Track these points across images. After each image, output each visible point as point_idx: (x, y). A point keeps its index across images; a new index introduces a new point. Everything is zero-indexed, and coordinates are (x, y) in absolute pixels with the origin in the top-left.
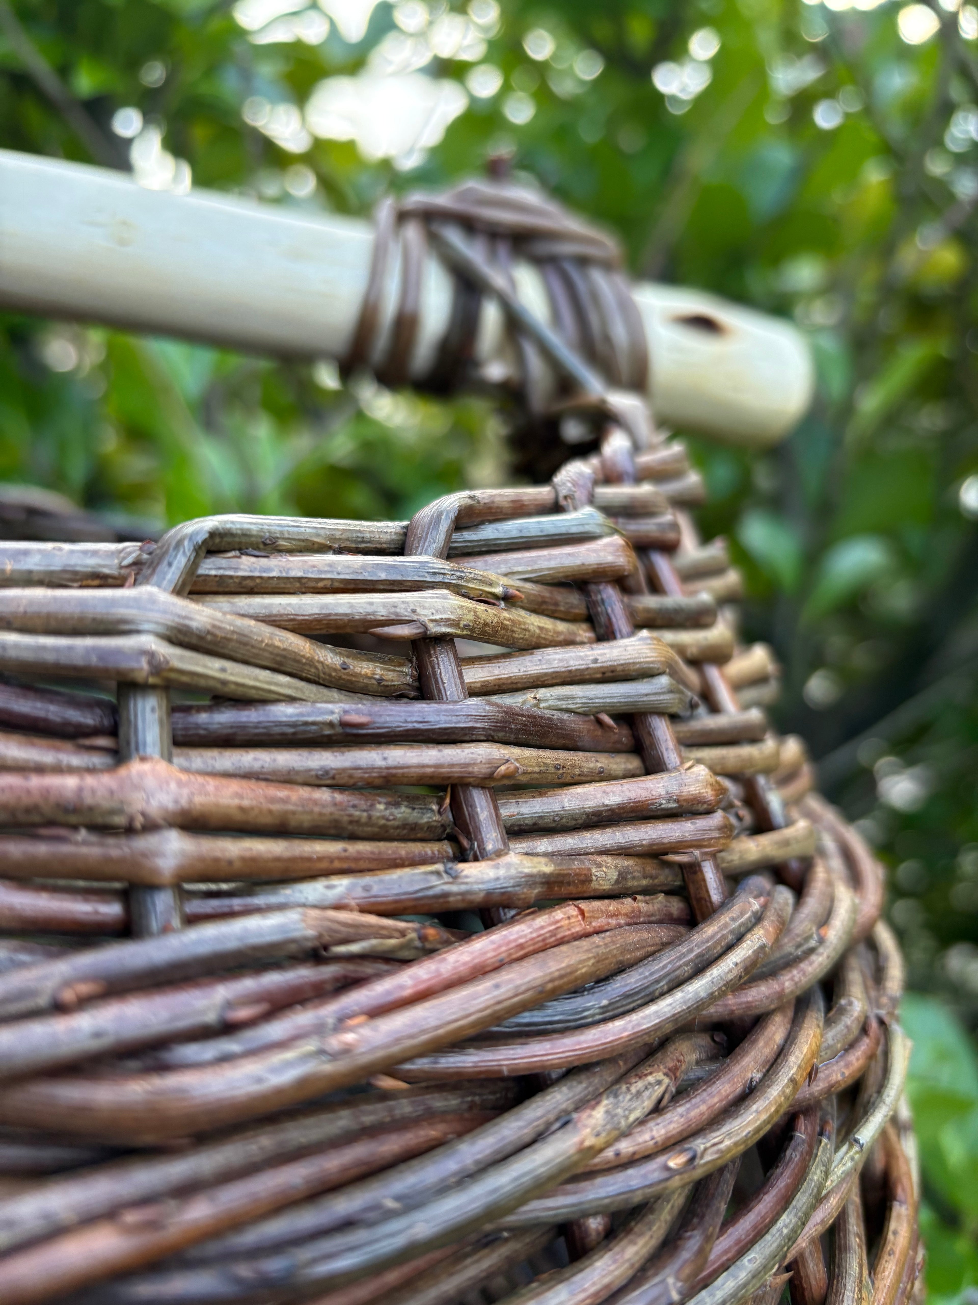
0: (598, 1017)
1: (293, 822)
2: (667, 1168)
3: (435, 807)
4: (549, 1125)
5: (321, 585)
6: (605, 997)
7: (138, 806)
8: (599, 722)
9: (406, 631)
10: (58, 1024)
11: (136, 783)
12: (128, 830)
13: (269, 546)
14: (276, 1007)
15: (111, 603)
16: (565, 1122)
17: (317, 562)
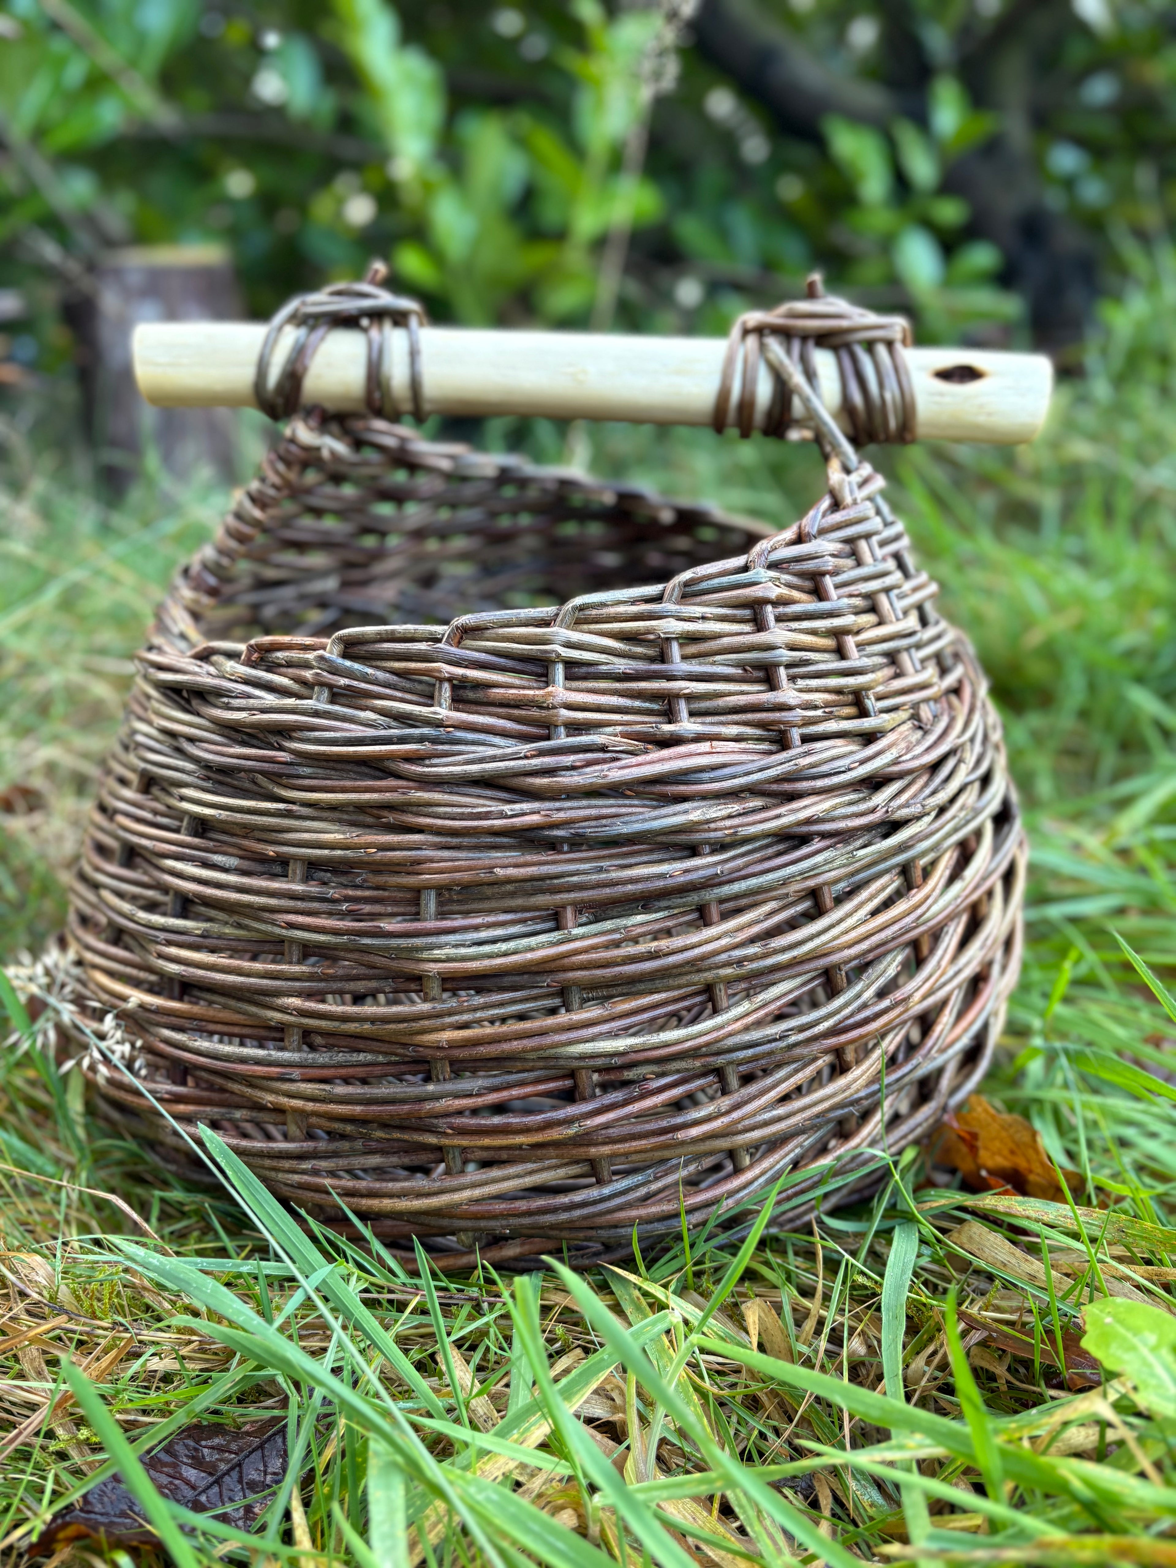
0: (708, 781)
1: (602, 708)
3: (660, 703)
5: (622, 619)
6: (712, 775)
7: (550, 700)
8: (745, 670)
9: (652, 637)
10: (525, 762)
11: (550, 694)
12: (548, 708)
13: (603, 605)
14: (589, 764)
15: (544, 634)
16: (686, 812)
17: (622, 609)
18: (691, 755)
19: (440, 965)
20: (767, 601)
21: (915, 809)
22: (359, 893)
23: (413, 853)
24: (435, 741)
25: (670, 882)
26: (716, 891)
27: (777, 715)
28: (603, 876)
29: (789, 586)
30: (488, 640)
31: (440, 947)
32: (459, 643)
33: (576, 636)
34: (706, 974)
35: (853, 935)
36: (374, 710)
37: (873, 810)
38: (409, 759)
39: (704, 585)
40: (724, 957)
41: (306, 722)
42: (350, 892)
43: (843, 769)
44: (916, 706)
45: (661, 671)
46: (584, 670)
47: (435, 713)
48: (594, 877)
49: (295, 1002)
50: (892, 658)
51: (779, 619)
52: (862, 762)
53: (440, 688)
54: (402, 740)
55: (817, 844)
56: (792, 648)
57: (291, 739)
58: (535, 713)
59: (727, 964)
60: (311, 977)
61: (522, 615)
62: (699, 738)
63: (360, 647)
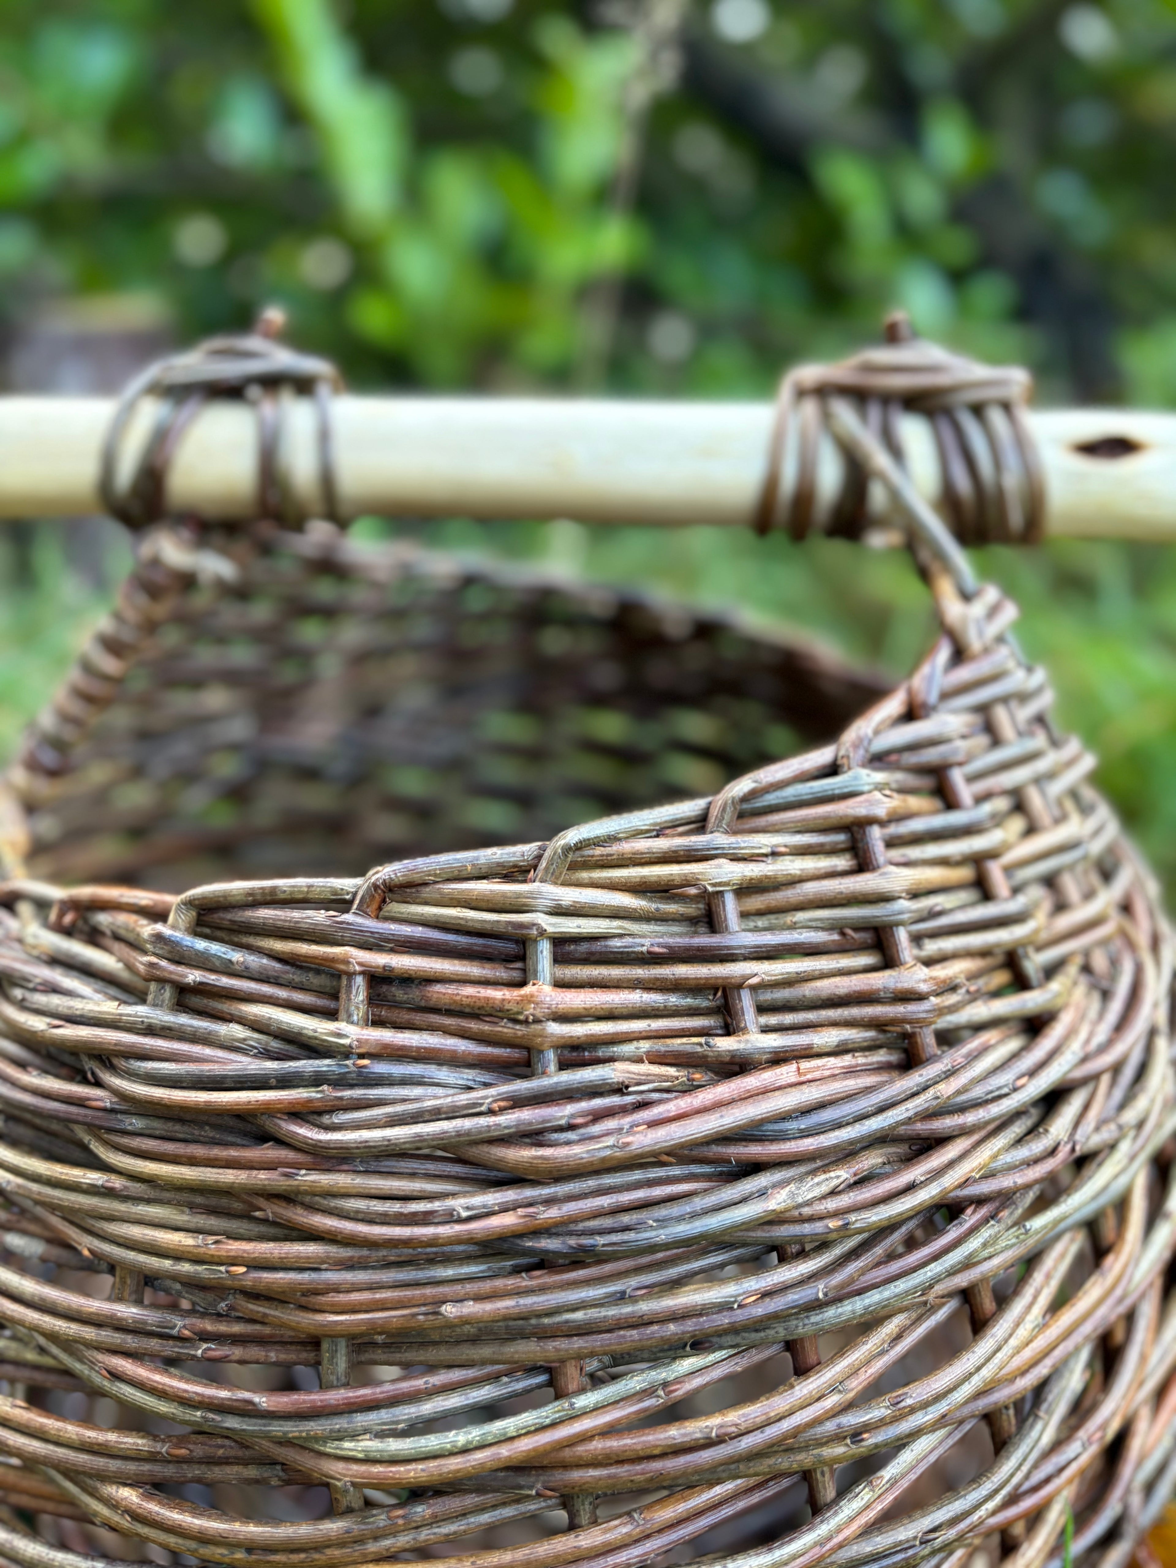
0: (797, 1135)
1: (616, 1013)
2: (827, 1227)
3: (711, 997)
4: (752, 1194)
5: (643, 861)
6: (804, 1123)
7: (530, 1011)
8: (843, 934)
9: (693, 891)
10: (491, 1120)
11: (529, 999)
12: (526, 1022)
13: (612, 839)
14: (598, 1116)
15: (519, 895)
16: (762, 1193)
17: (642, 845)
18: (765, 1092)
19: (355, 1467)
20: (871, 821)
21: (1107, 1134)
22: (223, 1328)
23: (306, 1276)
24: (340, 1082)
25: (740, 1316)
26: (814, 1319)
27: (900, 1010)
28: (627, 1309)
29: (903, 791)
30: (426, 903)
31: (354, 1436)
32: (380, 909)
33: (569, 896)
34: (801, 1457)
35: (1028, 1354)
36: (241, 1021)
37: (1053, 1152)
38: (299, 1113)
39: (771, 799)
40: (830, 1426)
41: (133, 1045)
42: (209, 1326)
43: (1005, 1090)
44: (1087, 953)
45: (711, 948)
46: (584, 947)
47: (339, 1035)
48: (612, 1312)
49: (129, 1495)
50: (1050, 881)
51: (891, 843)
52: (1032, 1073)
53: (349, 987)
54: (285, 1082)
55: (970, 1217)
56: (915, 895)
57: (112, 1068)
58: (505, 1029)
59: (838, 1438)
60: (152, 1458)
61: (482, 861)
62: (778, 1059)
63: (221, 915)
